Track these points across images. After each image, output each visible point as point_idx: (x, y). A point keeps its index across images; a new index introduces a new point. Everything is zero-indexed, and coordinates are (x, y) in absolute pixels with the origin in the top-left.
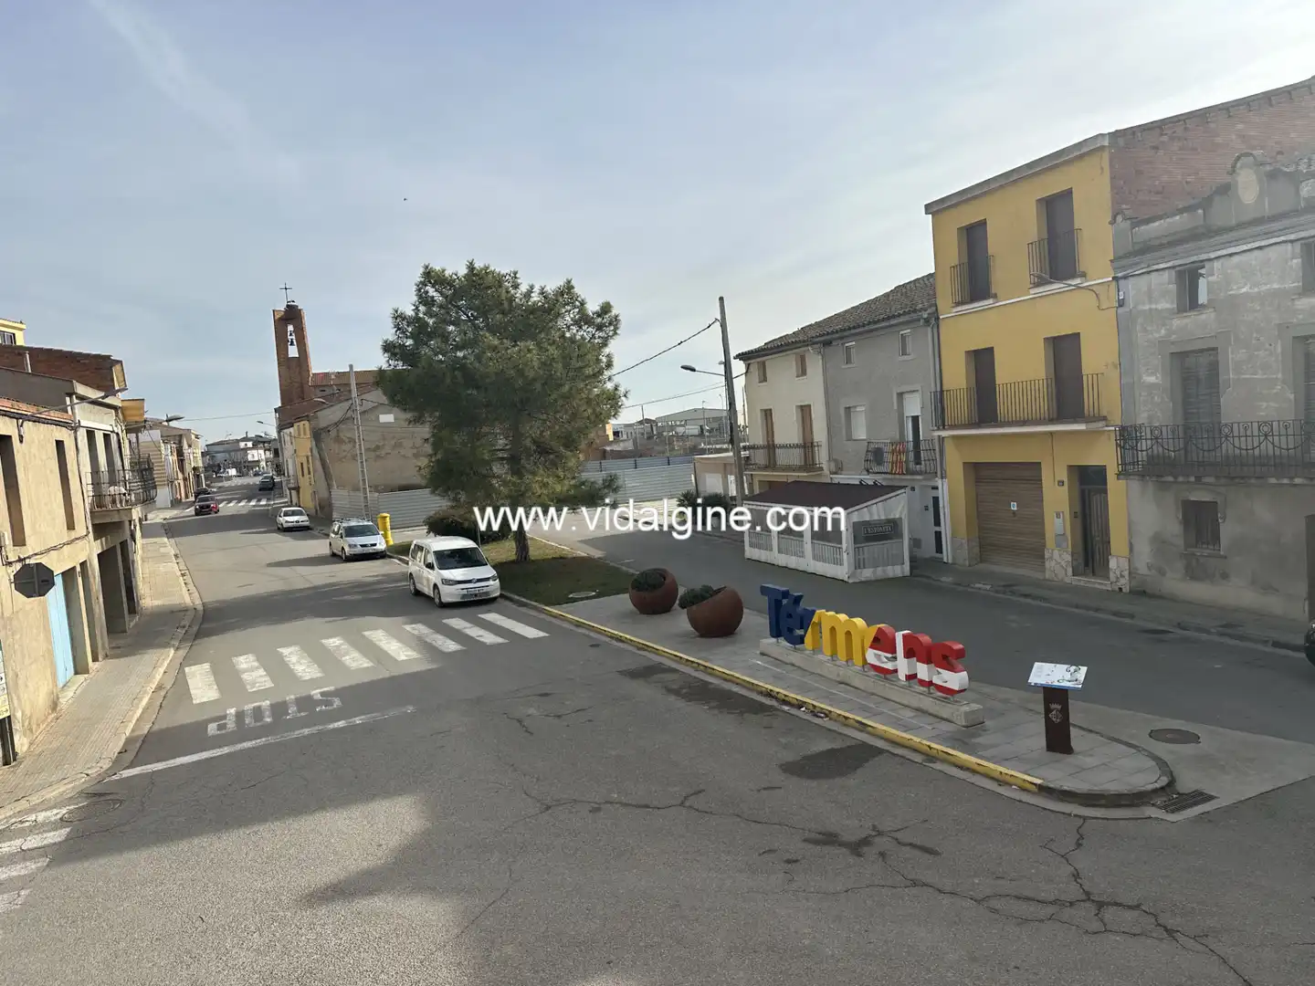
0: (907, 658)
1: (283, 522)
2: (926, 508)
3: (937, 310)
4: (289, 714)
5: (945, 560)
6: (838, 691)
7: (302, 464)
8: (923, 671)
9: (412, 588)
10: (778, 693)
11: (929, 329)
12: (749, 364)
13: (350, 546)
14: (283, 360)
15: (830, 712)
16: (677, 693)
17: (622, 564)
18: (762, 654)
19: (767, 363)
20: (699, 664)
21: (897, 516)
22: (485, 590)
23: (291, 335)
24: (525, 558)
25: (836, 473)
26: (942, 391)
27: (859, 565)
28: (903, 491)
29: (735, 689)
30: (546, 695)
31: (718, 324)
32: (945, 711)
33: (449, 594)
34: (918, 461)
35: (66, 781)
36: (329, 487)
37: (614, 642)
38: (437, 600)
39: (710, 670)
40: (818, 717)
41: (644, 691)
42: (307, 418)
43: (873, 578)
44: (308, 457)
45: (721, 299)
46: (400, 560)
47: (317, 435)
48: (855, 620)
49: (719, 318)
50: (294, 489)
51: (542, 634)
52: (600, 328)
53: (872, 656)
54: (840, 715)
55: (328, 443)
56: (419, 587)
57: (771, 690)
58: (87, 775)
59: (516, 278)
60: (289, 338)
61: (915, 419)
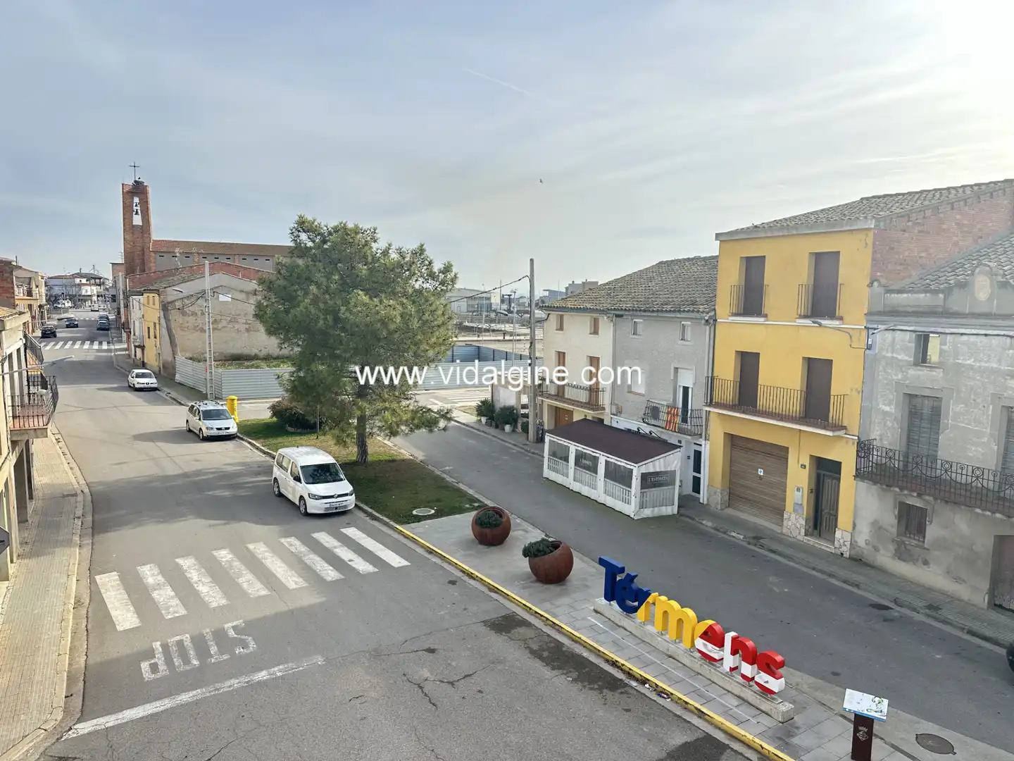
0: (733, 655)
1: (135, 383)
2: (689, 457)
3: (715, 314)
4: (212, 656)
5: (701, 501)
6: (668, 665)
7: (149, 328)
8: (747, 669)
9: (276, 490)
10: (623, 665)
11: (708, 327)
12: (549, 314)
13: (207, 428)
14: (128, 227)
15: (672, 694)
16: (536, 654)
17: (444, 472)
18: (596, 611)
19: (565, 318)
20: (547, 619)
21: (673, 469)
22: (344, 504)
23: (136, 206)
24: (365, 459)
25: (614, 415)
26: (713, 378)
27: (642, 506)
28: (679, 450)
29: (586, 654)
30: (431, 651)
31: (527, 279)
32: (765, 706)
33: (314, 507)
34: (685, 420)
35: (27, 740)
36: (174, 353)
37: (466, 578)
38: (302, 509)
39: (557, 627)
40: (661, 696)
41: (506, 648)
42: (157, 291)
43: (651, 516)
44: (155, 324)
45: (532, 260)
46: (250, 443)
47: (165, 307)
48: (685, 609)
49: (529, 275)
50: (139, 346)
51: (404, 563)
52: (442, 283)
53: (700, 644)
54: (680, 699)
55: (174, 316)
56: (283, 491)
57: (617, 661)
58: (45, 730)
59: (375, 233)
60: (135, 208)
61: (686, 389)
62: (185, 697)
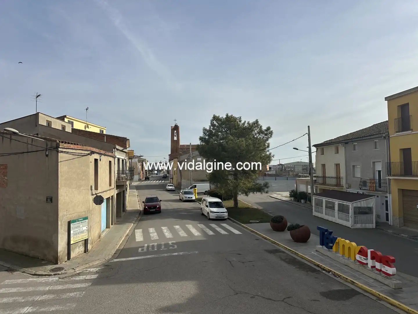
0: (372, 260)
1: (168, 188)
2: (383, 204)
3: (389, 134)
4: (162, 248)
5: (390, 224)
6: (345, 269)
7: (174, 171)
8: (378, 265)
9: (201, 212)
10: (321, 266)
11: (386, 141)
12: (318, 148)
14: (173, 140)
15: (341, 276)
16: (284, 260)
17: (268, 212)
18: (317, 251)
19: (324, 148)
20: (293, 251)
21: (371, 206)
22: (223, 216)
24: (237, 206)
25: (348, 188)
26: (390, 163)
27: (355, 222)
28: (374, 197)
29: (306, 262)
30: (239, 254)
31: (307, 135)
32: (387, 282)
33: (212, 216)
34: (380, 186)
35: (99, 260)
36: (181, 179)
37: (263, 239)
38: (208, 217)
39: (297, 254)
40: (335, 276)
41: (272, 258)
42: (177, 158)
43: (361, 228)
44: (176, 169)
45: (309, 127)
46: (199, 203)
48: (352, 243)
49: (308, 133)
50: (172, 178)
51: (240, 233)
52: (266, 135)
53: (358, 257)
54: (344, 277)
56: (203, 212)
57: (319, 265)
58: (105, 259)
59: (240, 119)
60: (175, 134)
61: (379, 172)
62: (148, 257)
